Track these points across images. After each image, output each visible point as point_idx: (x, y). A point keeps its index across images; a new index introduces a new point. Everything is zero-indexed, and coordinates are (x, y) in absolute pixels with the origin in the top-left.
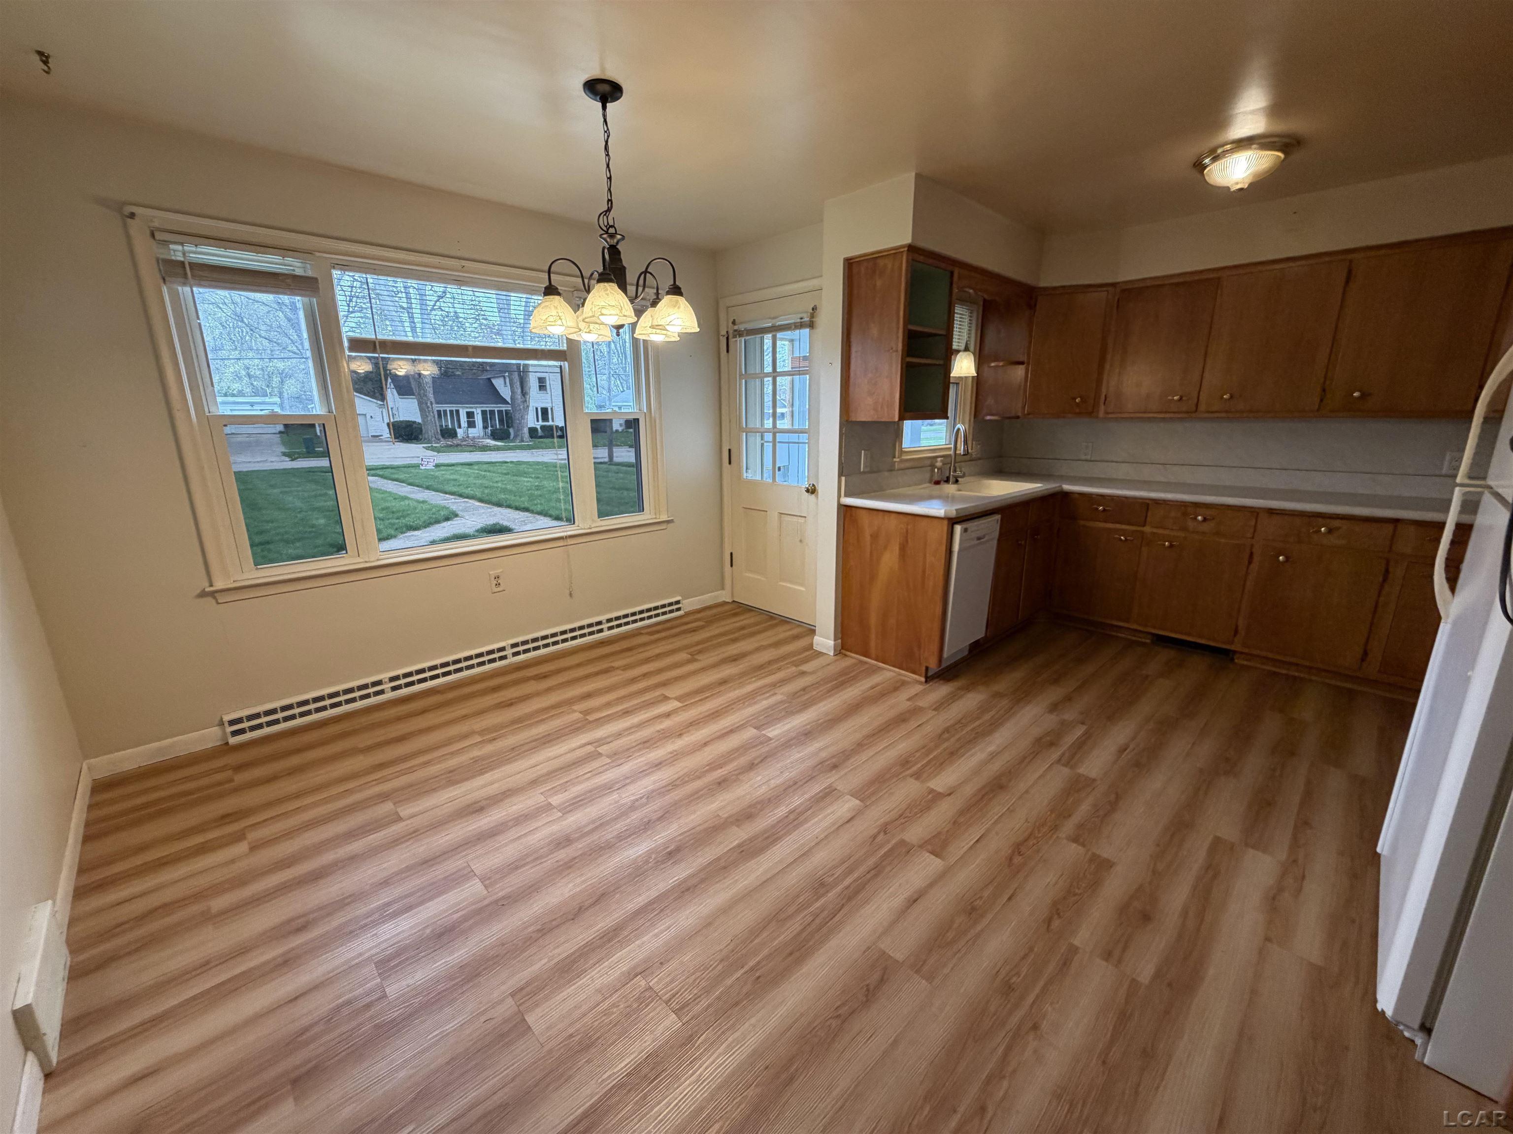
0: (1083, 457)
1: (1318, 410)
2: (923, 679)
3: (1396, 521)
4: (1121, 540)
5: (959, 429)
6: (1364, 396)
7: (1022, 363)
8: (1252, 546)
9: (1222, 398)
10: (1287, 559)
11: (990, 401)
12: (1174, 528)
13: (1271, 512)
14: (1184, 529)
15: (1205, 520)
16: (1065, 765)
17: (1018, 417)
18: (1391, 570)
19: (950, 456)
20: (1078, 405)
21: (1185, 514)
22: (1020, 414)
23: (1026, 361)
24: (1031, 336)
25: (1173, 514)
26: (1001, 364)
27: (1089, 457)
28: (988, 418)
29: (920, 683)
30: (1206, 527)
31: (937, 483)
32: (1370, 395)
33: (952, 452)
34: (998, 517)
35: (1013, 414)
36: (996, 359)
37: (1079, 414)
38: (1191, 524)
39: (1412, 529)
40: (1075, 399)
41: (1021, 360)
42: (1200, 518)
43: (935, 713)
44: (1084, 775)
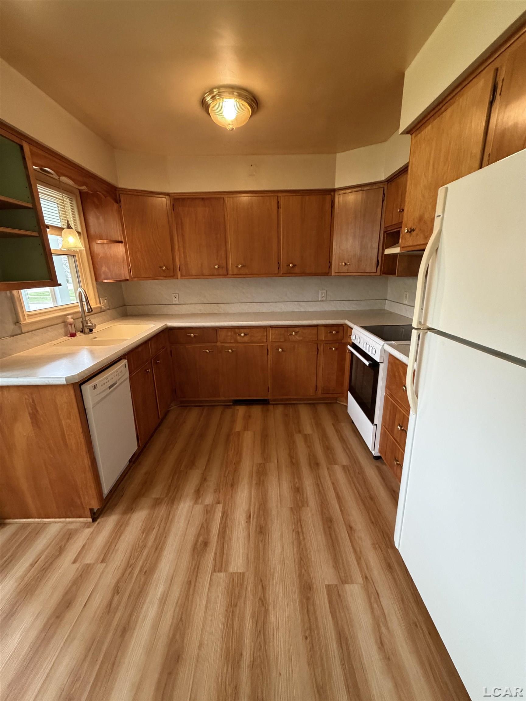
0: (174, 302)
1: (278, 273)
2: (90, 520)
3: (316, 326)
4: (207, 352)
5: (80, 292)
6: (294, 266)
7: (121, 242)
8: (267, 345)
9: (237, 267)
10: (283, 351)
11: (104, 269)
12: (232, 341)
13: (272, 327)
14: (236, 342)
15: (245, 335)
16: (220, 571)
17: (128, 280)
18: (319, 348)
19: (78, 312)
20: (164, 271)
21: (235, 333)
22: (128, 278)
23: (123, 240)
24: (122, 222)
25: (229, 334)
26: (105, 242)
27: (177, 302)
28: (106, 281)
29: (88, 525)
30: (246, 339)
31: (73, 335)
32: (296, 265)
33: (80, 309)
34: (125, 362)
35: (123, 278)
36: (101, 239)
37: (166, 277)
38: (239, 338)
39: (323, 328)
40: (161, 267)
41: (120, 240)
42: (242, 335)
43: (104, 565)
44: (235, 573)
